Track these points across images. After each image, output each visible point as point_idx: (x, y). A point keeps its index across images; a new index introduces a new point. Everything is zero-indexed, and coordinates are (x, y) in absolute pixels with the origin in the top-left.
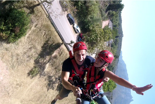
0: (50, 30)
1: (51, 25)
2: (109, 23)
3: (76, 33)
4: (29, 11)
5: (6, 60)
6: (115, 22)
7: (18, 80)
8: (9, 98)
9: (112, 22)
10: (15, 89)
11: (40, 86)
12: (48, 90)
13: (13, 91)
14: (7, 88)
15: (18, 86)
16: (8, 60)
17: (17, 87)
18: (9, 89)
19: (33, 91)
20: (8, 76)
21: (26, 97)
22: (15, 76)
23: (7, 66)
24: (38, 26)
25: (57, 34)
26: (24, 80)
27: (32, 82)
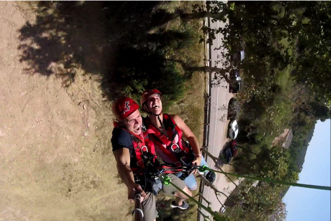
0: (197, 121)
1: (203, 111)
2: (287, 136)
3: (227, 138)
4: (184, 72)
5: (103, 135)
6: (298, 136)
7: (98, 175)
8: (64, 196)
9: (293, 134)
10: (84, 188)
11: (123, 202)
12: (127, 215)
13: (79, 190)
14: (74, 181)
15: (92, 186)
16: (105, 136)
17: (90, 186)
18: (76, 183)
19: (107, 204)
20: (89, 162)
21: (91, 209)
22: (98, 166)
23: (97, 146)
24: (182, 104)
25: (203, 130)
26: (107, 180)
27: (115, 189)
